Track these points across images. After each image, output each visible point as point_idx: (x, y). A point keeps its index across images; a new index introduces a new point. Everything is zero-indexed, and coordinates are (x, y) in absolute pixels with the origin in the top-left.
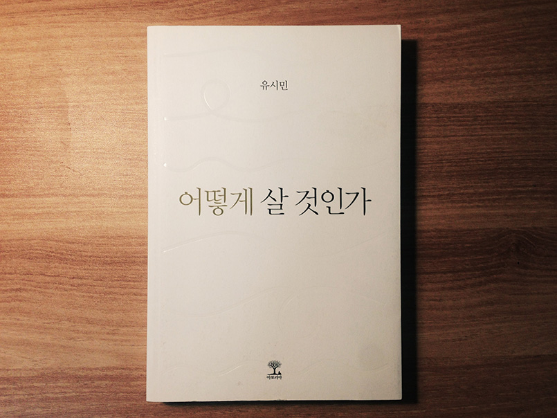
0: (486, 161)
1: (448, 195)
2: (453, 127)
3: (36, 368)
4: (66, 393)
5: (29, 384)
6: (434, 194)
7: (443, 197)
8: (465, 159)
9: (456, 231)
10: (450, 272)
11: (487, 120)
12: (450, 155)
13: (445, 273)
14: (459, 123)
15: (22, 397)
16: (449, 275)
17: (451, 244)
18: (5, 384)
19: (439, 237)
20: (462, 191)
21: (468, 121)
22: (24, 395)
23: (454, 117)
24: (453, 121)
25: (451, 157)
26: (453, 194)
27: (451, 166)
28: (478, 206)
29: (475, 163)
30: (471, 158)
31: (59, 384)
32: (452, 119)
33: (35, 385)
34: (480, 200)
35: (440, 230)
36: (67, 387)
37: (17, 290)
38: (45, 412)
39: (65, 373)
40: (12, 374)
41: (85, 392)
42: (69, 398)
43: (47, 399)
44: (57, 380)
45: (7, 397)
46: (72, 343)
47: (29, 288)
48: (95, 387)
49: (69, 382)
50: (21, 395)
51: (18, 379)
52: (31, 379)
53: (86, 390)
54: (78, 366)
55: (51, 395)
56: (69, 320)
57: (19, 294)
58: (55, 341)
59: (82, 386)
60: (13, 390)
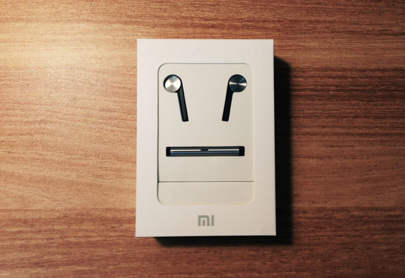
4: (90, 237)
5: (50, 227)
15: (40, 241)
22: (42, 239)
31: (84, 227)
33: (56, 227)
36: (92, 231)
42: (93, 243)
49: (94, 225)
50: (40, 239)
51: (38, 220)
54: (106, 206)
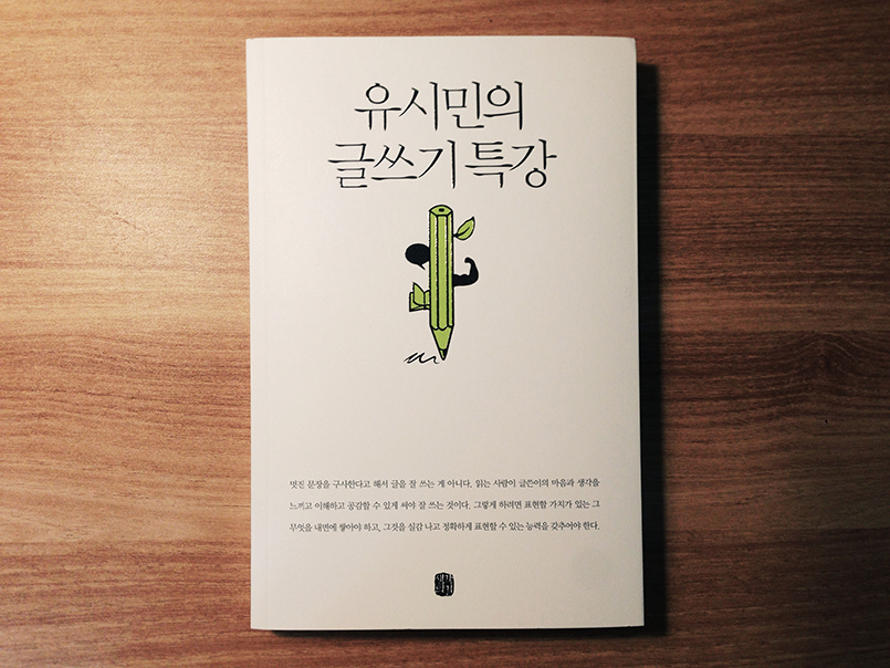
0: (782, 227)
1: (723, 278)
2: (732, 173)
3: (68, 541)
6: (702, 276)
7: (716, 281)
8: (750, 223)
9: (735, 335)
10: (723, 399)
11: (785, 164)
12: (727, 216)
13: (716, 400)
14: (742, 167)
16: (722, 402)
17: (726, 355)
18: (18, 567)
19: (709, 344)
20: (745, 273)
21: (755, 164)
23: (734, 157)
24: (733, 163)
25: (728, 220)
26: (732, 278)
27: (728, 233)
28: (768, 297)
29: (765, 230)
30: (758, 222)
32: (732, 160)
34: (771, 288)
35: (711, 334)
37: (41, 415)
38: (84, 613)
39: (117, 550)
40: (29, 551)
41: (149, 581)
43: (88, 592)
44: (104, 560)
45: (20, 589)
46: (128, 501)
47: (61, 413)
48: (165, 572)
52: (60, 559)
53: (151, 577)
55: (93, 586)
56: (124, 464)
57: (43, 421)
58: (101, 499)
59: (144, 571)
60: (32, 578)
